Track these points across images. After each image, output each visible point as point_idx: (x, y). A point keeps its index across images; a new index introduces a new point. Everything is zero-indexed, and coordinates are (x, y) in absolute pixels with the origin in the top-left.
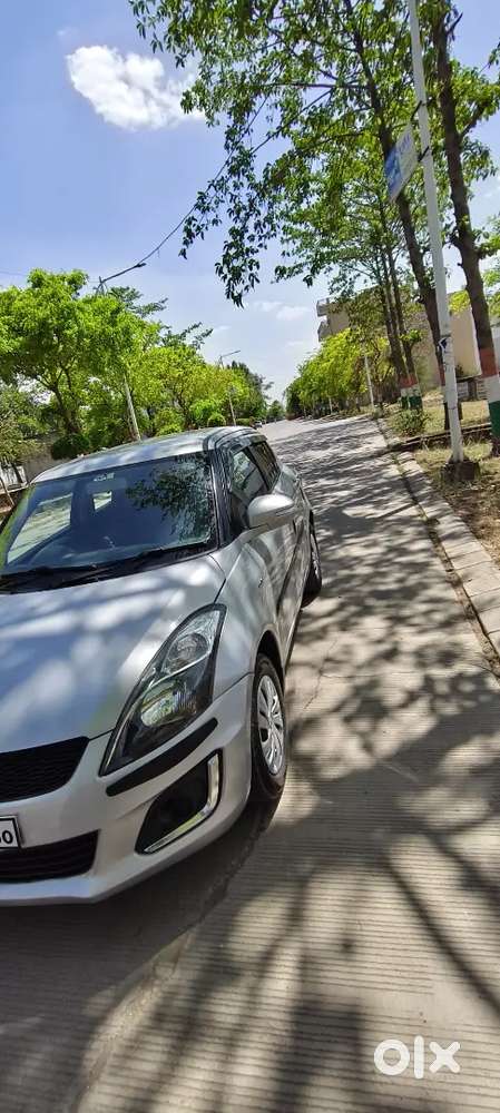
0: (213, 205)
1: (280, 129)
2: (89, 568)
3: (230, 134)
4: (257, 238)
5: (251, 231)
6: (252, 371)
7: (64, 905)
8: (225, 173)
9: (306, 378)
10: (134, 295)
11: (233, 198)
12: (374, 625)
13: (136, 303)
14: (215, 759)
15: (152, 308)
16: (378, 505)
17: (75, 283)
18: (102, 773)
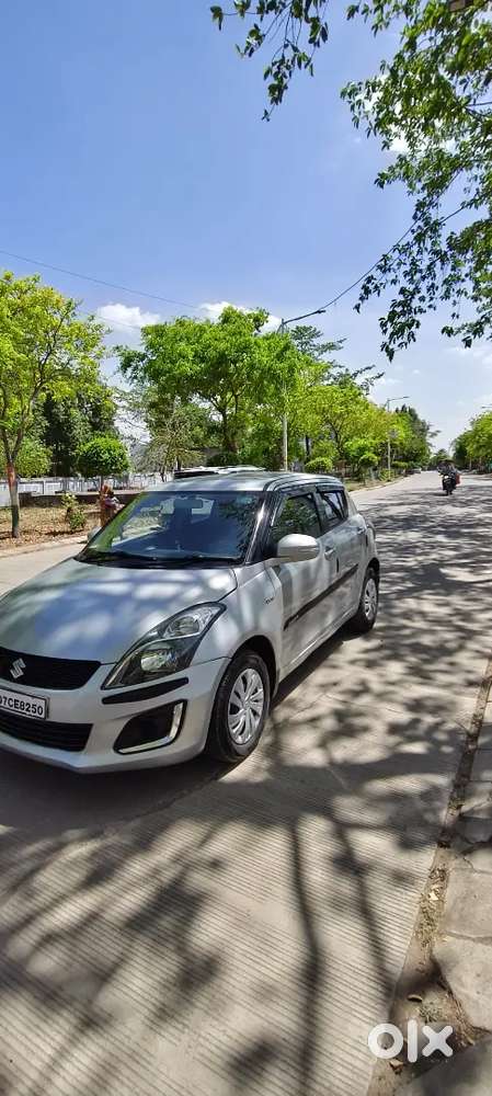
0: (395, 266)
1: (474, 201)
2: (151, 559)
3: (420, 205)
4: (427, 299)
5: (424, 292)
6: (421, 417)
8: (411, 238)
9: (476, 431)
10: (316, 334)
11: (413, 263)
12: (395, 669)
13: (315, 341)
14: (181, 706)
15: (331, 347)
16: (474, 571)
17: (258, 321)
18: (103, 688)
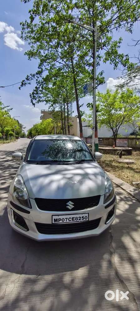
7: (88, 238)
8: (35, 73)
18: (104, 203)
